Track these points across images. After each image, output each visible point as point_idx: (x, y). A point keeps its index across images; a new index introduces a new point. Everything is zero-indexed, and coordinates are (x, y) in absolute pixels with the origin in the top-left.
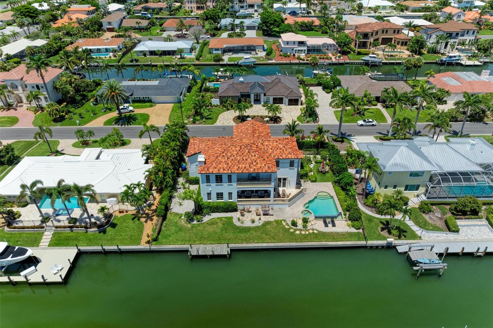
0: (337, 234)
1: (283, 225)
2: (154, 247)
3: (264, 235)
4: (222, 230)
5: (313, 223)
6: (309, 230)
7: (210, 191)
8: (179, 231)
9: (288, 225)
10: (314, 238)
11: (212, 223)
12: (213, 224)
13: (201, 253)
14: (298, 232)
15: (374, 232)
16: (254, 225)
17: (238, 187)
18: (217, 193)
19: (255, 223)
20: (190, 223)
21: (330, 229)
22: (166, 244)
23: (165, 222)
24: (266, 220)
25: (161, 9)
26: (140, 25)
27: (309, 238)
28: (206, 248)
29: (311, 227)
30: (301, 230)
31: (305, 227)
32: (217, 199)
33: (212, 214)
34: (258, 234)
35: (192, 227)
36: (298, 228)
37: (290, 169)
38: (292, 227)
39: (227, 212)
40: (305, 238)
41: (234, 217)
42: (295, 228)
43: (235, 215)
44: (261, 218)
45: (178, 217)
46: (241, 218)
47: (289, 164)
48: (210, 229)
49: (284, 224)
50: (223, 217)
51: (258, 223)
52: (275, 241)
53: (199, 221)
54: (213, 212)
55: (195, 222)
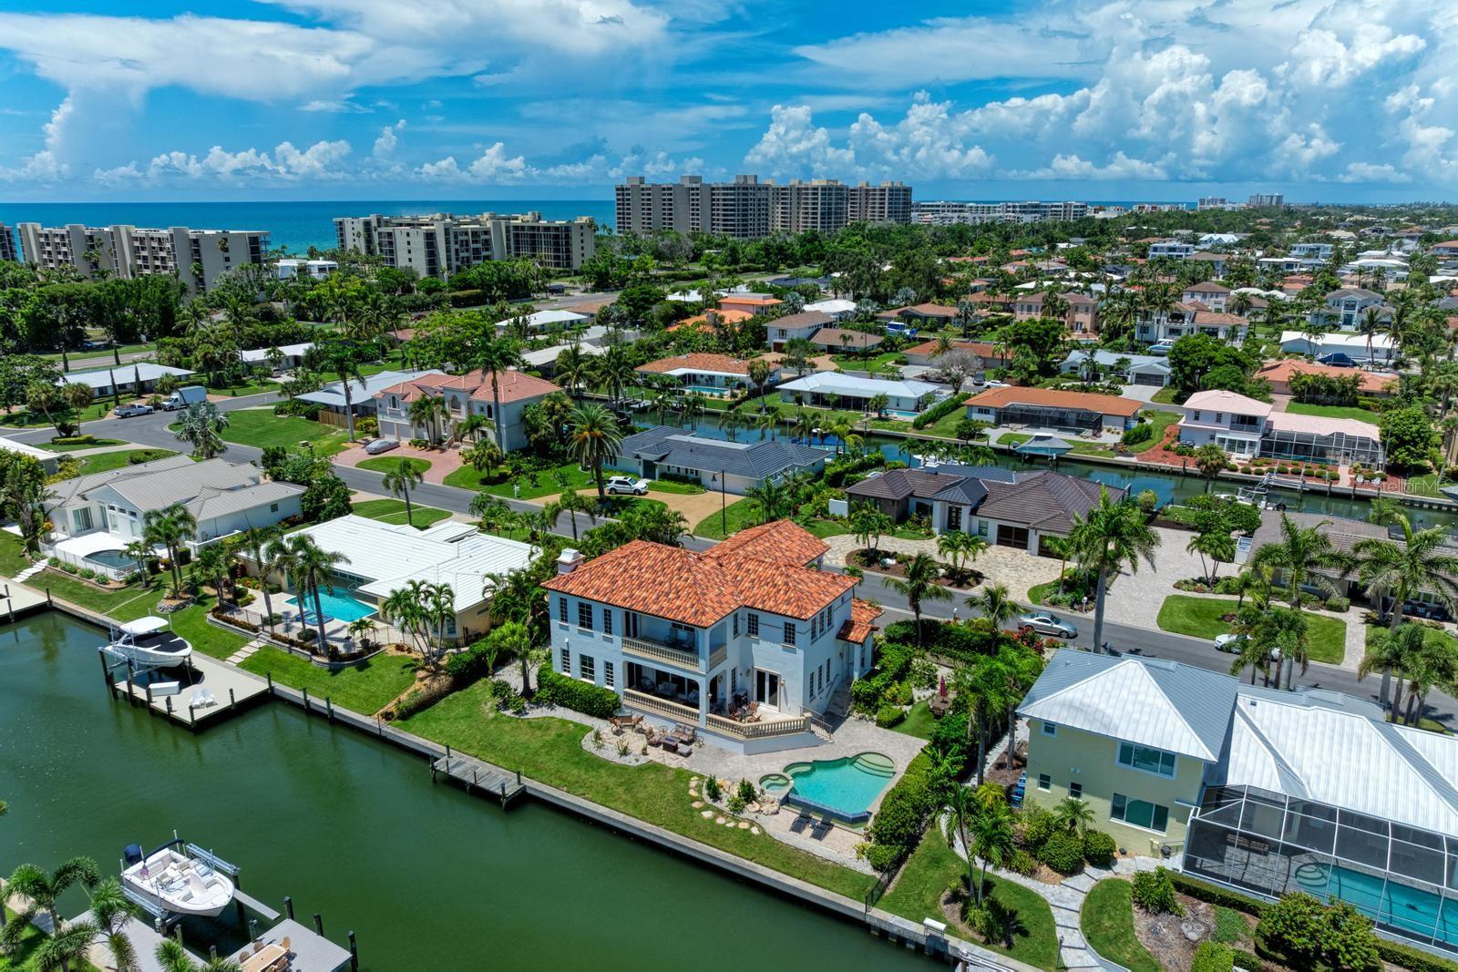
0: (810, 858)
1: (688, 783)
2: (390, 730)
3: (621, 789)
4: (543, 747)
5: (766, 808)
6: (744, 820)
7: (568, 644)
8: (463, 718)
9: (699, 790)
10: (736, 841)
12: (540, 727)
13: (455, 772)
14: (707, 814)
15: (921, 893)
17: (625, 650)
18: (582, 657)
19: (627, 758)
20: (498, 710)
22: (414, 733)
23: (456, 694)
24: (659, 761)
25: (947, 320)
26: (849, 343)
27: (721, 839)
28: (477, 768)
29: (752, 817)
30: (720, 812)
32: (584, 676)
33: (557, 708)
36: (717, 804)
37: (785, 649)
38: (706, 797)
40: (714, 834)
41: (594, 730)
42: (709, 801)
43: (600, 727)
44: (652, 752)
46: (608, 736)
47: (781, 633)
48: (524, 736)
49: (693, 783)
50: (571, 722)
51: (632, 759)
52: (632, 813)
53: (518, 713)
54: (562, 705)
55: (509, 713)
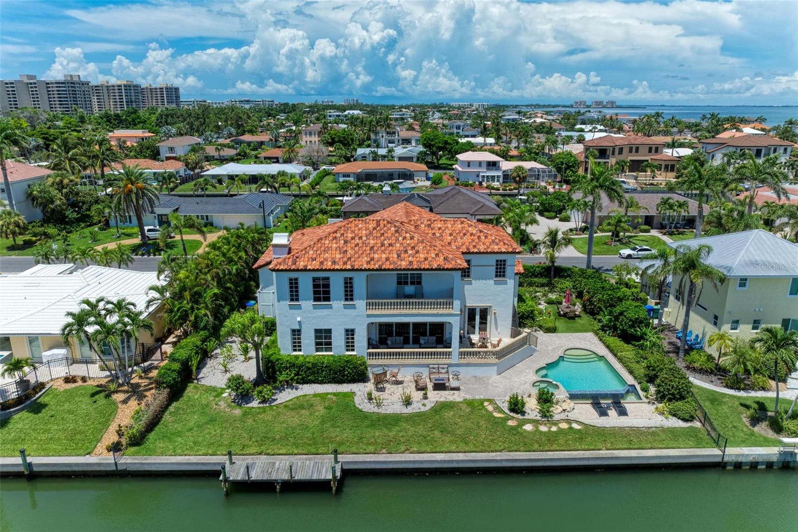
1: (487, 410)
2: (130, 460)
3: (437, 433)
4: (323, 423)
5: (565, 406)
6: (559, 422)
7: (300, 322)
8: (206, 423)
9: (501, 411)
10: (575, 440)
11: (298, 406)
12: (302, 407)
13: (255, 475)
14: (528, 427)
15: (735, 427)
16: (409, 410)
17: (370, 312)
18: (317, 331)
19: (413, 406)
20: (239, 405)
21: (613, 419)
22: (162, 454)
23: (174, 404)
24: (442, 399)
25: (262, 143)
26: (222, 153)
27: (562, 442)
28: (274, 463)
29: (563, 416)
31: (546, 415)
32: (317, 350)
33: (300, 386)
34: (421, 429)
35: (245, 414)
36: (526, 417)
37: (496, 283)
38: (512, 414)
39: (340, 382)
40: (551, 440)
41: (358, 393)
42: (519, 416)
43: (360, 390)
44: (429, 395)
45: (214, 394)
46: (375, 394)
47: (493, 270)
48: (293, 420)
49: (490, 408)
50: (328, 394)
51: (420, 405)
52: (467, 449)
53: (264, 401)
55: (255, 404)
